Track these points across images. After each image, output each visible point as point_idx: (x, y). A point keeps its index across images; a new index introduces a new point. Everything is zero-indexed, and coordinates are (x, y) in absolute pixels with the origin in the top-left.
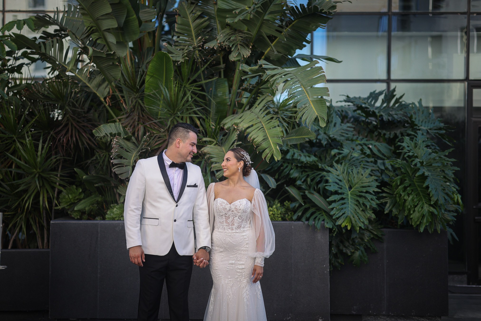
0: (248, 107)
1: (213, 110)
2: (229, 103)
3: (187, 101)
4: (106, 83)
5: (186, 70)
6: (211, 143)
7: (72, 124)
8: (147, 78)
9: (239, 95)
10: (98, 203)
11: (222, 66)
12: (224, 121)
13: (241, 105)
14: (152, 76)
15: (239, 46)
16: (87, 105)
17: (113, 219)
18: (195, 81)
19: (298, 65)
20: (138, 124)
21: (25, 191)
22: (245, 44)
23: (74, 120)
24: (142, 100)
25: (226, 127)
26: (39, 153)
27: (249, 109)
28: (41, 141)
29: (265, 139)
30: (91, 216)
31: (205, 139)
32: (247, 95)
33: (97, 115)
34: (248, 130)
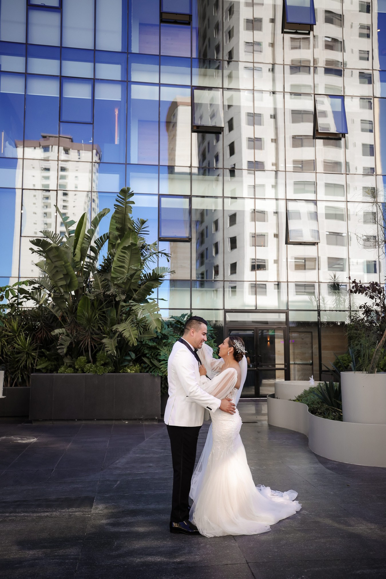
1: (109, 322)
2: (116, 319)
3: (96, 318)
4: (60, 311)
5: (96, 304)
6: (106, 337)
7: (44, 329)
8: (78, 308)
9: (121, 315)
10: (55, 365)
11: (114, 302)
12: (113, 327)
13: (121, 320)
14: (80, 307)
15: (120, 294)
16: (51, 320)
17: (61, 373)
18: (101, 309)
19: (148, 302)
22: (123, 293)
23: (44, 326)
24: (76, 318)
25: (113, 330)
26: (27, 342)
27: (124, 322)
28: (29, 337)
29: (130, 336)
30: (51, 371)
31: (104, 335)
32: (124, 315)
33: (55, 325)
34: (123, 332)
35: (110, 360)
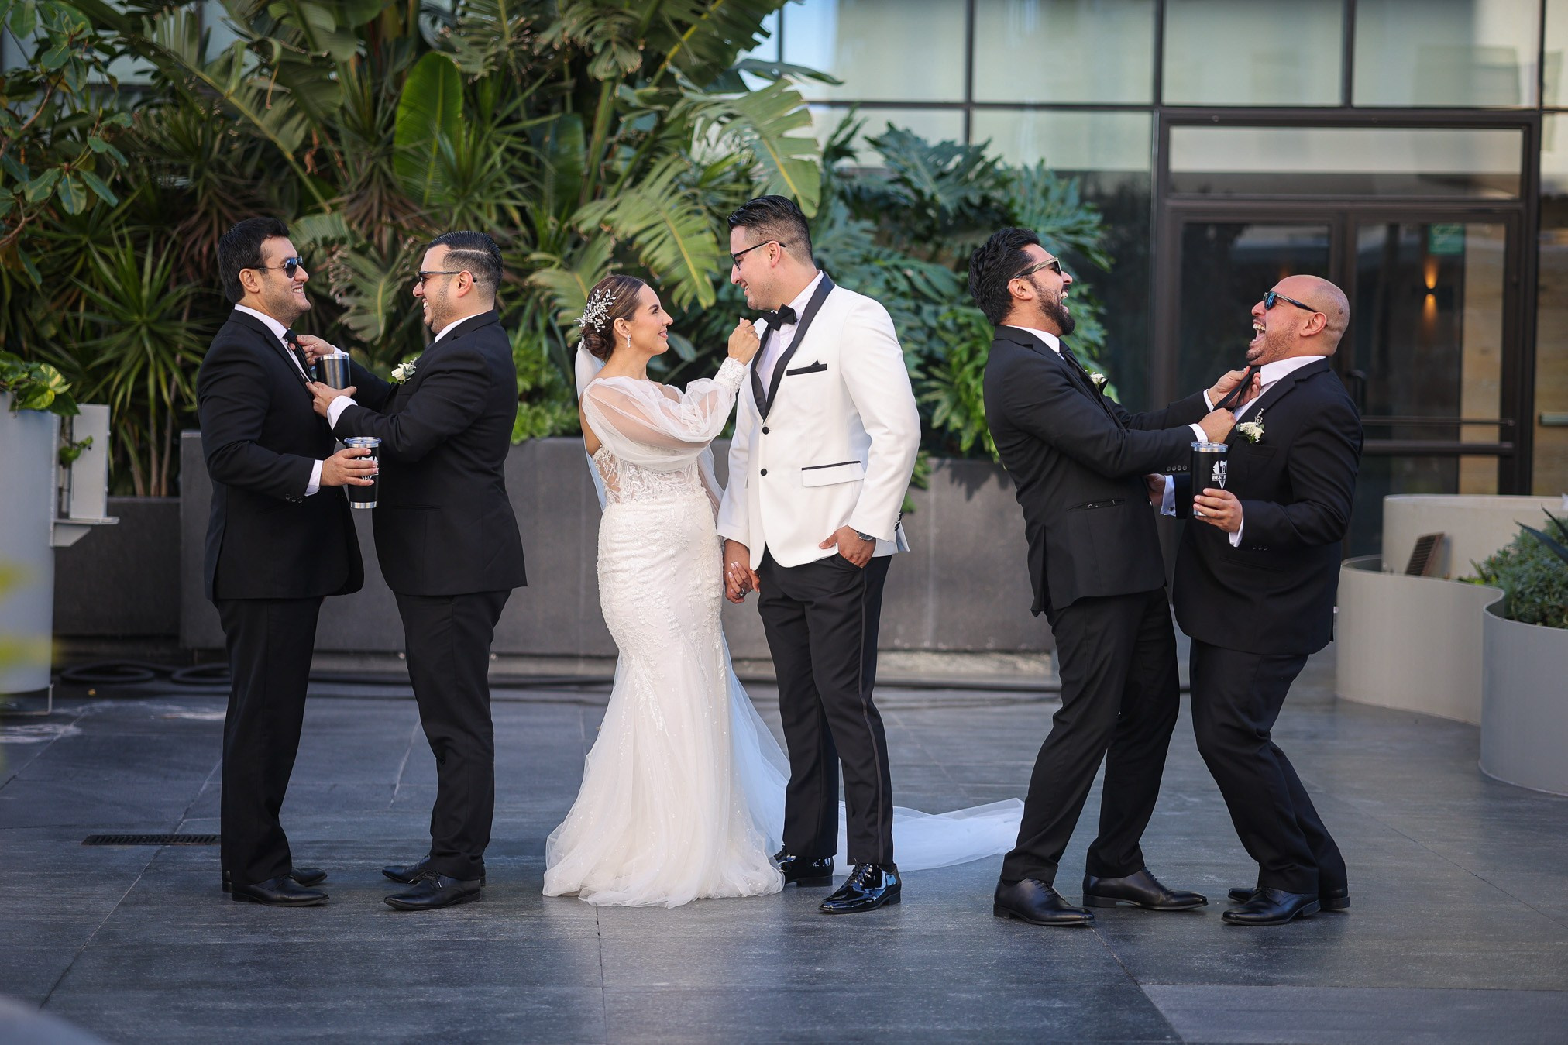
0: (629, 181)
1: (548, 189)
2: (585, 172)
3: (493, 166)
4: (299, 117)
5: (489, 94)
6: (550, 264)
7: (219, 212)
8: (401, 112)
9: (609, 153)
11: (569, 83)
12: (576, 216)
13: (613, 177)
14: (412, 109)
15: (614, 47)
16: (250, 169)
18: (509, 121)
19: (741, 86)
20: (380, 215)
21: (114, 364)
22: (627, 42)
23: (224, 201)
24: (389, 162)
25: (582, 228)
26: (146, 278)
27: (633, 185)
28: (150, 250)
29: (679, 260)
31: (535, 254)
32: (625, 152)
33: (274, 192)
35: (560, 376)
